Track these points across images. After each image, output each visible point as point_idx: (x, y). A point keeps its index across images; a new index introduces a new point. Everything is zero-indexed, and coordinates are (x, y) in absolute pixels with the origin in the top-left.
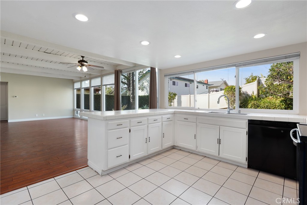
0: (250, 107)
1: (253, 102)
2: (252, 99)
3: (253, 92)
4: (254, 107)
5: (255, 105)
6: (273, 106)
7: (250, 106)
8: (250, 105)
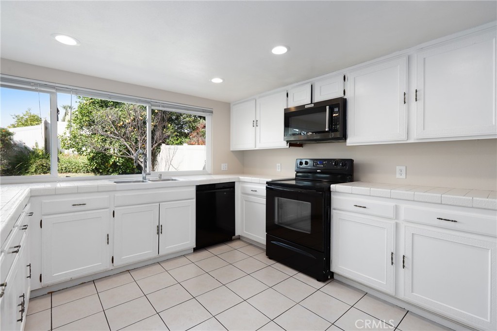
0: (33, 170)
1: (39, 162)
2: (37, 156)
3: (36, 143)
4: (42, 170)
5: (43, 166)
6: (75, 168)
7: (33, 168)
8: (34, 166)
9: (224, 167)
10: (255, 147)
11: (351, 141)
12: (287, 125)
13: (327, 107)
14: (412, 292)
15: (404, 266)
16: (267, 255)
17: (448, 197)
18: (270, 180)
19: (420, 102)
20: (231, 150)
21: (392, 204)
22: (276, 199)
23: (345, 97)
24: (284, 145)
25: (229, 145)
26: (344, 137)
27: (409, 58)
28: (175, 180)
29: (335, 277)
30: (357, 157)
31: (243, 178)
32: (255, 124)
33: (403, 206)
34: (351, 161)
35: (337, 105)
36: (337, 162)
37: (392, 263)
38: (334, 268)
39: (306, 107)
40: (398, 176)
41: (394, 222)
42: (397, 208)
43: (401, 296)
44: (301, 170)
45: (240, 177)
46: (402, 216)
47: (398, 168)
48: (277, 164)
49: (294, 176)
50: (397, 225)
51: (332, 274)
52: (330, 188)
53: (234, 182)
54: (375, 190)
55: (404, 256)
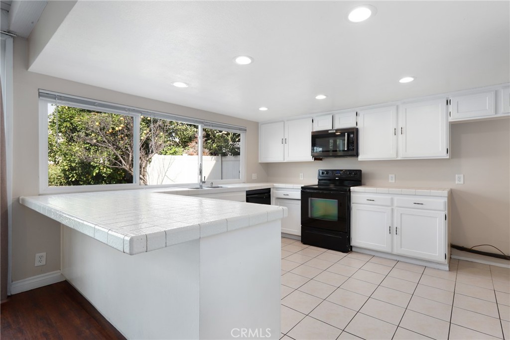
9: (254, 176)
10: (284, 160)
11: (361, 157)
12: (314, 144)
13: (346, 134)
14: (401, 248)
15: (396, 234)
16: (302, 242)
17: (419, 191)
18: (303, 186)
19: (404, 135)
20: (259, 162)
21: (389, 197)
22: (310, 199)
23: (357, 127)
24: (310, 158)
25: (257, 158)
26: (357, 155)
27: (397, 107)
28: (221, 187)
29: (353, 249)
30: (364, 169)
31: (276, 185)
32: (284, 141)
33: (396, 198)
34: (360, 171)
35: (353, 133)
36: (351, 171)
37: (390, 233)
38: (353, 243)
39: (329, 132)
40: (390, 181)
41: (390, 208)
42: (392, 200)
43: (395, 252)
44: (323, 178)
45: (274, 184)
46: (395, 204)
47: (390, 176)
48: (301, 174)
49: (317, 183)
50: (392, 209)
51: (351, 247)
52: (350, 189)
53: (270, 189)
54: (379, 190)
55: (396, 228)
